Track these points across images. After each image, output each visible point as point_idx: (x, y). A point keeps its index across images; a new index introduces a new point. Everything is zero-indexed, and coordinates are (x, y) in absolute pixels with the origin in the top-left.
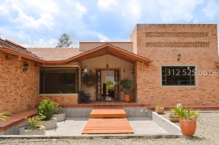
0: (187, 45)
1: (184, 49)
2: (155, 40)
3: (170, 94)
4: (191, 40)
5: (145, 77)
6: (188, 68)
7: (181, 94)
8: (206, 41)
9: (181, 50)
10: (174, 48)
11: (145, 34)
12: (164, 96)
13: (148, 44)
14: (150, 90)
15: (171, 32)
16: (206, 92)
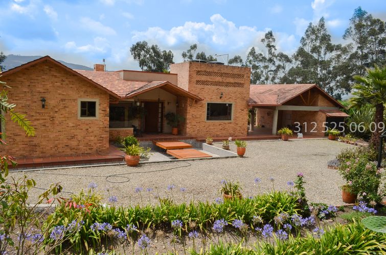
0: (228, 85)
1: (226, 88)
2: (204, 78)
3: (212, 128)
4: (232, 80)
5: (193, 113)
6: (227, 105)
7: (220, 127)
8: (242, 82)
9: (224, 89)
10: (218, 87)
11: (196, 72)
12: (208, 130)
13: (198, 82)
14: (197, 124)
15: (216, 71)
16: (238, 125)
